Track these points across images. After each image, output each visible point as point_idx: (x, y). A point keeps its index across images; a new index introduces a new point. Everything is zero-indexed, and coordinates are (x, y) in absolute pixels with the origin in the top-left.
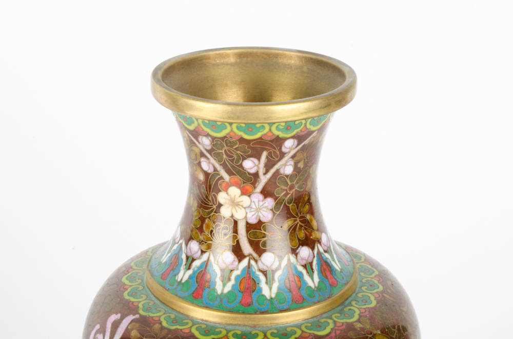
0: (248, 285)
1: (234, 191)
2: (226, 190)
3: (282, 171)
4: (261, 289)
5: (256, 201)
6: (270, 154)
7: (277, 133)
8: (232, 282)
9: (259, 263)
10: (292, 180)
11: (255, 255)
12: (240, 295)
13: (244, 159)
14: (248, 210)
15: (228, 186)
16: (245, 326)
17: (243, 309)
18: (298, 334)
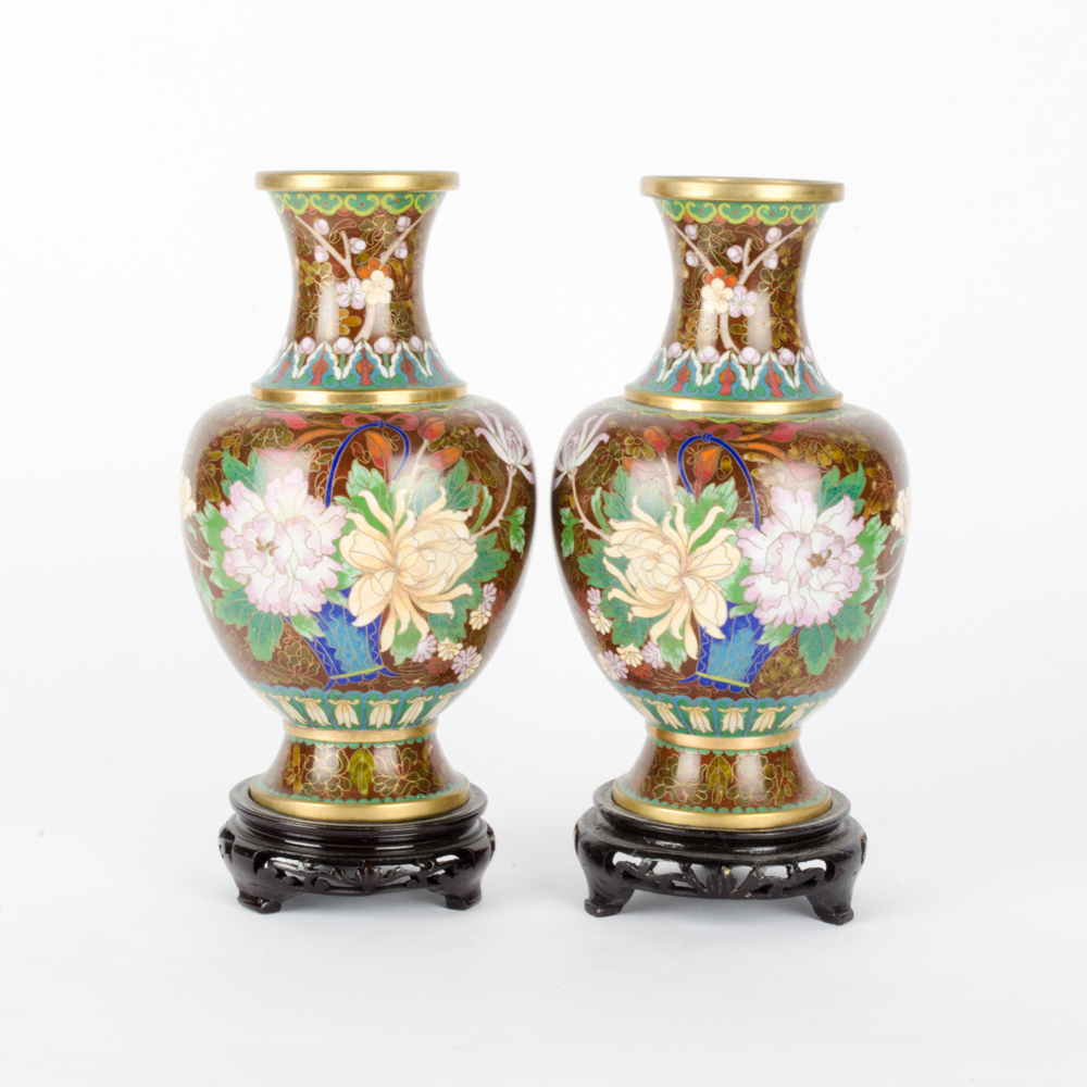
0: (728, 378)
1: (718, 283)
2: (710, 283)
3: (765, 264)
4: (740, 381)
5: (739, 294)
6: (754, 242)
7: (762, 218)
8: (713, 374)
9: (740, 357)
10: (776, 277)
11: (736, 349)
12: (720, 386)
13: (729, 246)
14: (731, 304)
15: (712, 278)
16: (723, 413)
17: (721, 397)
18: (775, 420)
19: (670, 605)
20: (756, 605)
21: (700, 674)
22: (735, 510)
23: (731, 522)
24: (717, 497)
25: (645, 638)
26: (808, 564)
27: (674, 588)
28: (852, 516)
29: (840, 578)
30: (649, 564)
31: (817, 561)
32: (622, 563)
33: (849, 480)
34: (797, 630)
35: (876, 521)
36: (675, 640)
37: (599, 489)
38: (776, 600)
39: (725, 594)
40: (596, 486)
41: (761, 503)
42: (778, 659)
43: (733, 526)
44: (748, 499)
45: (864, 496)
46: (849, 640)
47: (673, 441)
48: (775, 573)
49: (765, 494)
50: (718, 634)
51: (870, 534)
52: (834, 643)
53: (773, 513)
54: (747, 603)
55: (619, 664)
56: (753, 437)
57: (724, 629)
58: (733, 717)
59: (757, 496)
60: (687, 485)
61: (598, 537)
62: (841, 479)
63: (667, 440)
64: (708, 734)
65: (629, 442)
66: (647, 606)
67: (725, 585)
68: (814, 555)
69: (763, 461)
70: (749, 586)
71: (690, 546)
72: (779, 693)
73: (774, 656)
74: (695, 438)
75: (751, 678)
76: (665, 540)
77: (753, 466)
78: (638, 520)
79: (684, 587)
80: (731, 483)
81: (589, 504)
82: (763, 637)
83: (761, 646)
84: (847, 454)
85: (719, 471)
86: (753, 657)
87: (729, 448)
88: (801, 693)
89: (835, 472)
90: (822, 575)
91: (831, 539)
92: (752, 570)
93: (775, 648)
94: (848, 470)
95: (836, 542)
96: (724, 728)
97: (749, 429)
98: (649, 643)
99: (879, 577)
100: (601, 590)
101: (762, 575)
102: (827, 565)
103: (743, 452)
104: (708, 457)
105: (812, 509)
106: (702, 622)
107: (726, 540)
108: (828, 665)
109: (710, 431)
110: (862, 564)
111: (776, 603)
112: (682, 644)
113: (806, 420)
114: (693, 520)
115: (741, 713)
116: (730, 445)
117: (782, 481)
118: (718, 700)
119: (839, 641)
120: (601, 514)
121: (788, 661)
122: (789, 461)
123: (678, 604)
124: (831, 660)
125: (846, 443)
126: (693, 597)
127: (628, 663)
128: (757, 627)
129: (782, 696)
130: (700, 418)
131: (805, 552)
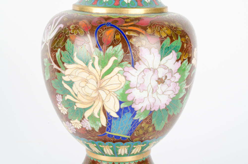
12: (114, 1)
16: (116, 14)
17: (115, 6)
18: (140, 16)
19: (93, 103)
20: (133, 102)
21: (108, 133)
22: (122, 58)
23: (120, 64)
24: (113, 53)
25: (82, 117)
26: (157, 82)
27: (95, 95)
28: (176, 60)
29: (171, 88)
30: (83, 84)
31: (161, 81)
32: (71, 84)
33: (174, 43)
34: (151, 112)
35: (186, 62)
36: (96, 118)
37: (59, 50)
38: (142, 100)
39: (118, 97)
40: (58, 48)
41: (134, 55)
42: (143, 125)
43: (121, 66)
44: (128, 53)
45: (181, 51)
46: (173, 114)
47: (93, 26)
48: (141, 88)
49: (137, 51)
50: (115, 116)
51: (183, 68)
52: (167, 116)
53: (140, 59)
54: (129, 101)
55: (72, 127)
56: (130, 24)
57: (118, 113)
58: (123, 150)
59: (133, 51)
60: (100, 47)
61: (59, 72)
62: (171, 43)
63: (90, 26)
64: (112, 156)
65: (72, 27)
66: (82, 103)
67: (118, 93)
68: (159, 78)
69: (135, 35)
70: (130, 93)
71: (101, 76)
72: (143, 139)
73: (141, 124)
74: (103, 25)
75: (131, 134)
76: (90, 73)
77: (130, 37)
78: (77, 64)
79: (99, 94)
80: (120, 46)
81: (55, 56)
82: (136, 116)
83: (136, 120)
84: (173, 31)
85: (114, 40)
86: (132, 125)
87: (119, 29)
88: (152, 138)
89: (168, 39)
90: (163, 87)
91: (167, 71)
92: (131, 86)
93: (141, 121)
94: (174, 39)
95: (169, 72)
96: (119, 153)
97: (128, 20)
98: (84, 119)
99: (186, 87)
100: (62, 95)
101: (136, 88)
102: (165, 83)
103: (126, 31)
104: (109, 33)
105: (158, 57)
106: (108, 110)
107: (118, 73)
108: (165, 126)
109: (110, 21)
110: (179, 82)
111: (142, 101)
112: (99, 120)
113: (154, 17)
114: (103, 63)
115: (126, 148)
116: (119, 28)
117: (144, 44)
118: (116, 143)
119: (169, 115)
120: (60, 61)
121: (147, 126)
122: (147, 35)
123: (97, 102)
124: (166, 124)
125: (172, 27)
126: (104, 99)
127: (76, 127)
128: (133, 112)
129: (145, 140)
130: (105, 16)
131: (155, 77)
